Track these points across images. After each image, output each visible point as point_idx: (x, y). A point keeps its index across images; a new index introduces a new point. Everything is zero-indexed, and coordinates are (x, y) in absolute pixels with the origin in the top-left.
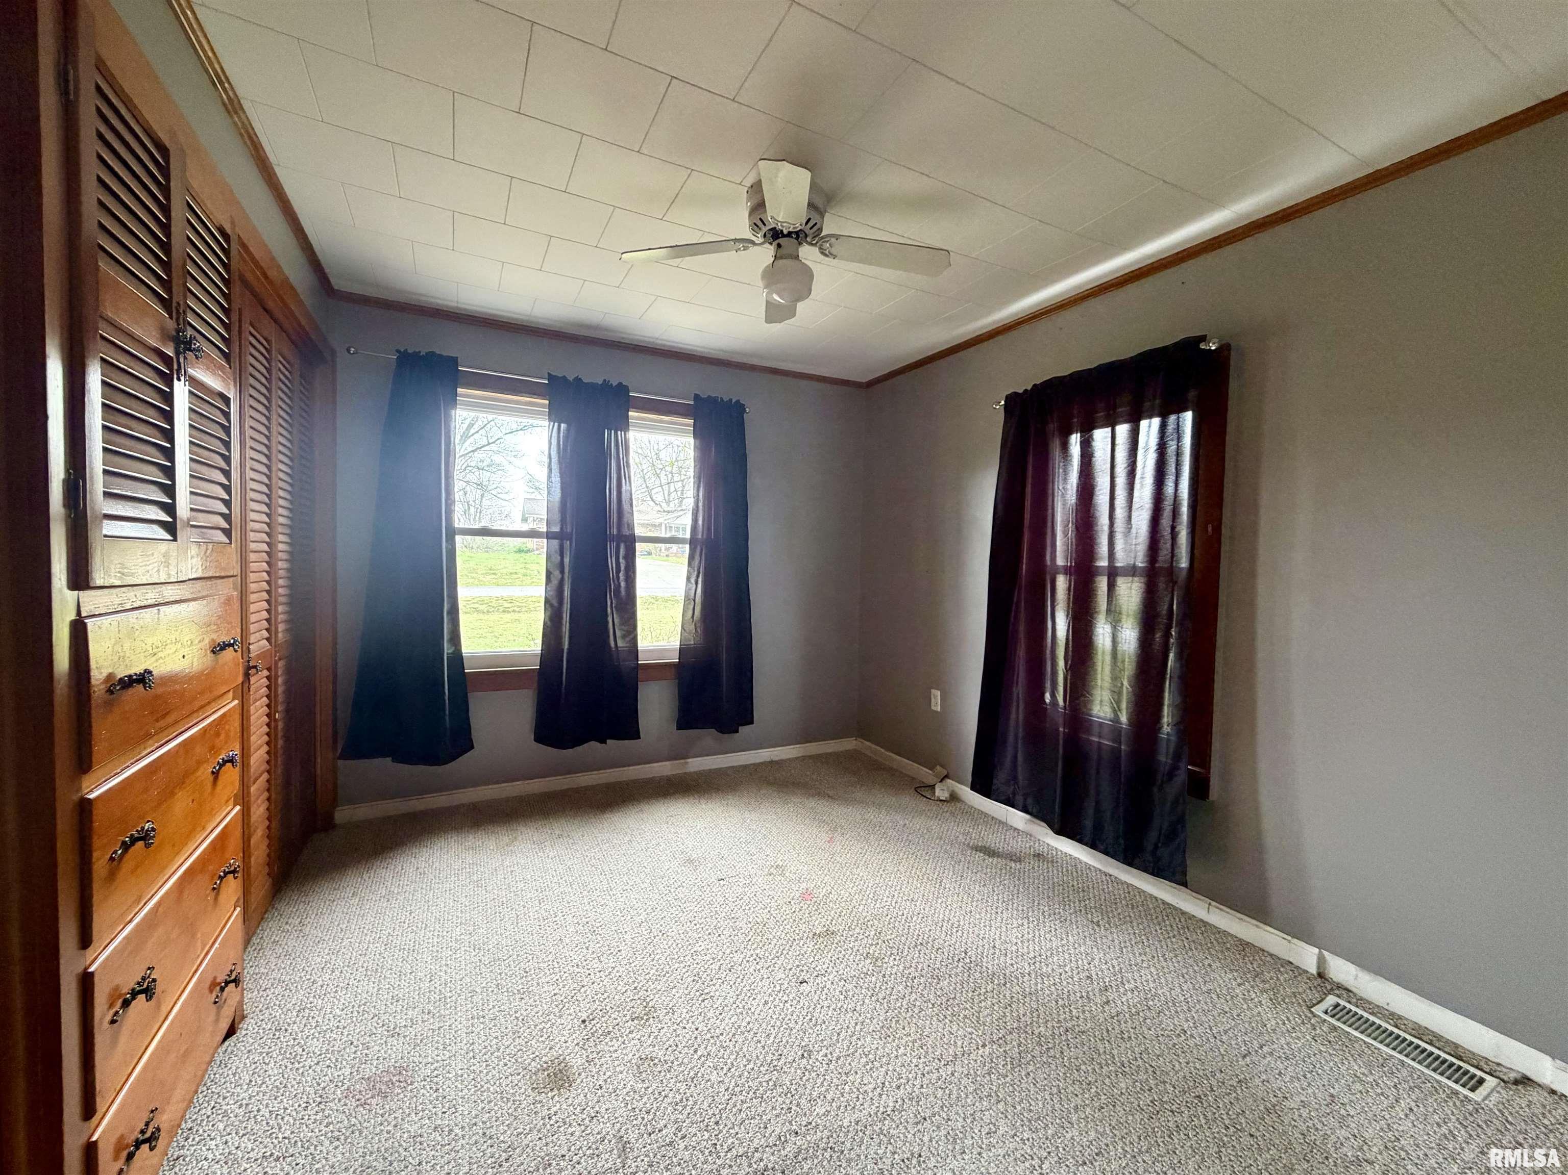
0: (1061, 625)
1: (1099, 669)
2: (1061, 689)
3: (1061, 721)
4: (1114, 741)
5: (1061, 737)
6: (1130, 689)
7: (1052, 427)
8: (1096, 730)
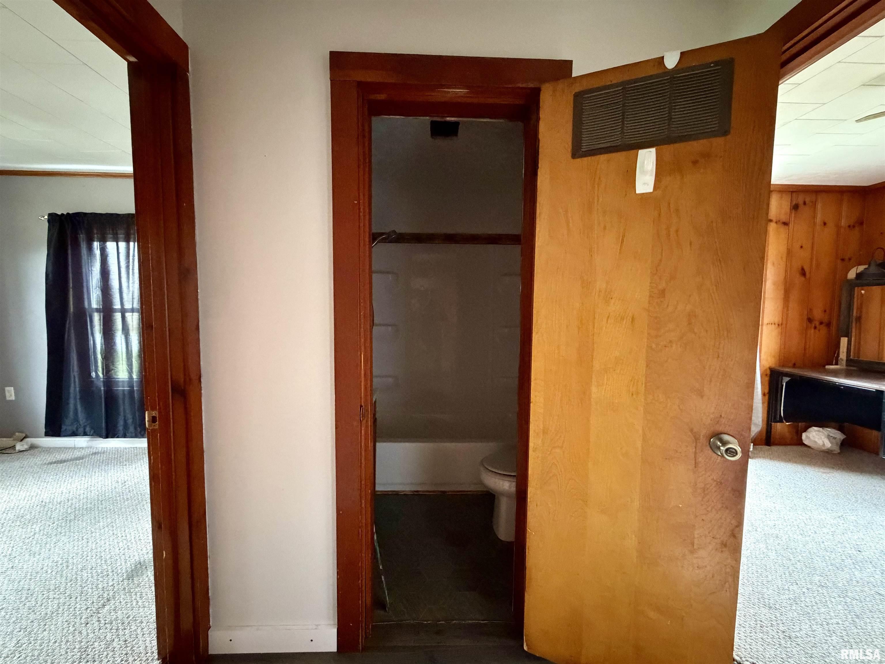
0: (98, 338)
1: (121, 356)
2: (100, 369)
3: (102, 384)
4: (129, 387)
5: (103, 392)
6: (136, 362)
7: (82, 237)
8: (120, 384)
